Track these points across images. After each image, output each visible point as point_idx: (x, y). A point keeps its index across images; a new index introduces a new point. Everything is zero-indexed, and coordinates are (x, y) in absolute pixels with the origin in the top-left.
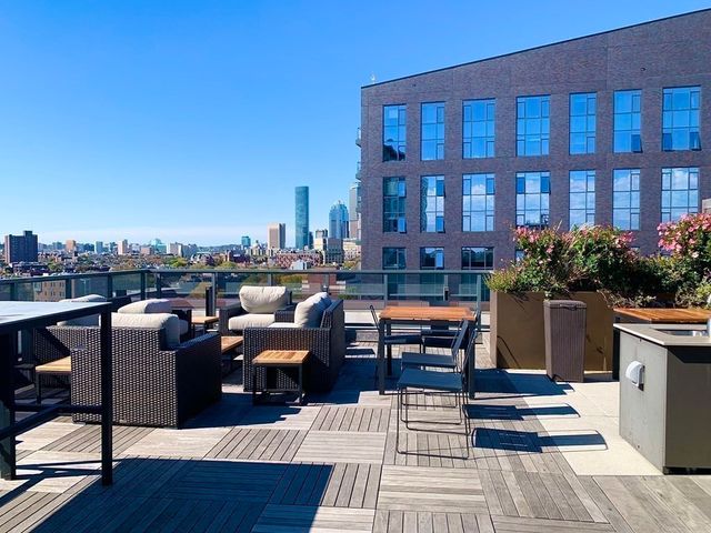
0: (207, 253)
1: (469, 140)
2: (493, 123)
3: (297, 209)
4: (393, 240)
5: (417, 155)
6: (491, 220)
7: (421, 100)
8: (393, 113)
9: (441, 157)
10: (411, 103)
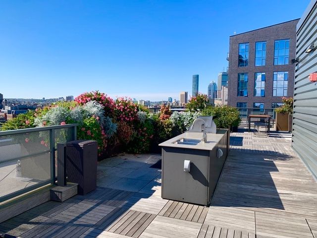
0: (155, 105)
1: (277, 57)
2: (289, 49)
3: (193, 85)
4: (241, 99)
5: (253, 64)
6: (286, 91)
7: (256, 41)
8: (243, 47)
9: (264, 64)
10: (251, 42)
